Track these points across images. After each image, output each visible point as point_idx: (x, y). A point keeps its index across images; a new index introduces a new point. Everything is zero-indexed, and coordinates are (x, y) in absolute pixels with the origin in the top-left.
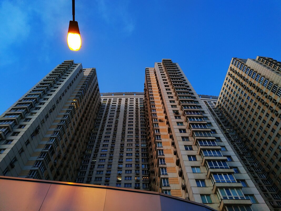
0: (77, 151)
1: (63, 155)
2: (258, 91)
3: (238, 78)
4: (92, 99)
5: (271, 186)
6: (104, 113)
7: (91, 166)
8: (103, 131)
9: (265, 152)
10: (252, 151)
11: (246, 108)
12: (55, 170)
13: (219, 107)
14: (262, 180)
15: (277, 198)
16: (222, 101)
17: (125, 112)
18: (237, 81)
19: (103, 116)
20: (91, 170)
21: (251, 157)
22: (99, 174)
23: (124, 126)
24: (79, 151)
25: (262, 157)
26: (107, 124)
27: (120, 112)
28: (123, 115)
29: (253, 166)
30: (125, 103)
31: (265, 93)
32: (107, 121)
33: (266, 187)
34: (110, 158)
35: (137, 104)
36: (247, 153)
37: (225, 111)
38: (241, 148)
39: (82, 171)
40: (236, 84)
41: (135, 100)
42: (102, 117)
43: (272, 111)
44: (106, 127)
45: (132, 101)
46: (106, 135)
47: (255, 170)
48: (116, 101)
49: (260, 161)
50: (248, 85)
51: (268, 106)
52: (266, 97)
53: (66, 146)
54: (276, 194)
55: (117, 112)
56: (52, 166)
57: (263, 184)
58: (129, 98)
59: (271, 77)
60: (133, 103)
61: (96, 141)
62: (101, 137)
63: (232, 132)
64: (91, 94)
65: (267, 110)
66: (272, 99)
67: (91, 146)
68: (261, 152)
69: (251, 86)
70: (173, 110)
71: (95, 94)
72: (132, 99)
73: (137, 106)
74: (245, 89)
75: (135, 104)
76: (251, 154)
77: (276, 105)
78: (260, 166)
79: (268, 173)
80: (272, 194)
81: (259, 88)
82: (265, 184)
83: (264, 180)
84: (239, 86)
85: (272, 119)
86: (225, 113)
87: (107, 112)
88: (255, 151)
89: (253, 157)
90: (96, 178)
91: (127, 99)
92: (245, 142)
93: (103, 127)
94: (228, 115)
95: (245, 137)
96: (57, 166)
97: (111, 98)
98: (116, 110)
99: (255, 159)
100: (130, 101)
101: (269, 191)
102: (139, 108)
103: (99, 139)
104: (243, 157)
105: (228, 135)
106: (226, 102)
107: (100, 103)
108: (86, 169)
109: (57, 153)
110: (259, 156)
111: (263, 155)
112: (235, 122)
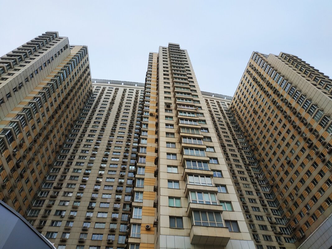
0: (51, 143)
1: (27, 144)
2: (274, 93)
3: (256, 76)
4: (79, 84)
5: (273, 200)
6: (94, 104)
7: (68, 162)
8: (89, 124)
9: (272, 163)
10: (259, 161)
11: (259, 112)
12: (14, 161)
13: (232, 109)
14: (264, 194)
15: (277, 213)
16: (236, 103)
17: (120, 104)
18: (254, 79)
19: (92, 107)
20: (67, 167)
21: (258, 168)
22: (76, 172)
23: (116, 121)
24: (54, 144)
25: (268, 168)
26: (95, 116)
27: (114, 103)
28: (118, 107)
29: (257, 178)
30: (122, 94)
31: (282, 96)
32: (97, 112)
33: (267, 201)
34: (93, 156)
35: (137, 96)
36: (254, 164)
37: (238, 114)
38: (248, 157)
39: (56, 167)
40: (253, 83)
41: (135, 92)
42: (90, 108)
43: (285, 117)
44: (94, 120)
45: (131, 92)
46: (92, 129)
47: (259, 182)
48: (112, 91)
49: (266, 173)
50: (265, 85)
51: (283, 110)
52: (282, 100)
53: (33, 135)
54: (276, 210)
55: (110, 103)
56: (9, 156)
57: (264, 198)
58: (128, 89)
59: (291, 77)
60: (132, 95)
61: (79, 135)
62: (86, 130)
63: (242, 139)
64: (78, 78)
65: (280, 116)
66: (287, 102)
67: (72, 140)
68: (268, 163)
69: (268, 86)
70: (165, 103)
71: (83, 78)
72: (131, 90)
73: (136, 99)
74: (261, 89)
75: (134, 97)
76: (258, 164)
77: (290, 110)
78: (265, 179)
79: (272, 186)
80: (271, 210)
81: (276, 90)
82: (266, 198)
83: (267, 194)
84: (256, 86)
85: (284, 126)
86: (237, 116)
87: (98, 102)
88: (263, 161)
89: (259, 168)
90: (71, 176)
91: (125, 90)
92: (253, 151)
93: (90, 119)
94: (240, 118)
95: (254, 145)
96: (18, 157)
97: (106, 86)
98: (110, 101)
99: (261, 171)
100: (129, 92)
101: (270, 206)
102: (138, 101)
103: (82, 132)
104: (248, 167)
105: (236, 142)
106: (240, 104)
107: (90, 91)
108: (61, 166)
109: (17, 142)
110: (265, 167)
111: (270, 166)
112: (246, 127)
